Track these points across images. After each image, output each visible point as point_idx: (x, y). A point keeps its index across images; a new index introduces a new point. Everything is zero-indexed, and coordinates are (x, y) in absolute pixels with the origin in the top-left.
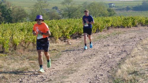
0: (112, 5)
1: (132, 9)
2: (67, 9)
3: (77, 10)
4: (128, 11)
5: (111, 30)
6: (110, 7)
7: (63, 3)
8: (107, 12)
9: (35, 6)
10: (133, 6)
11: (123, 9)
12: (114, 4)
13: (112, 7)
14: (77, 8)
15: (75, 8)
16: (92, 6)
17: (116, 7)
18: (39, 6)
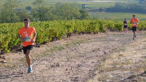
0: (86, 6)
1: (105, 11)
2: (38, 9)
3: (48, 10)
4: (101, 12)
5: (73, 36)
6: (84, 8)
7: (34, 3)
8: (78, 13)
9: (5, 5)
10: (106, 8)
11: (96, 10)
12: (87, 5)
13: (85, 8)
14: (49, 9)
15: (46, 9)
16: (64, 6)
17: (89, 8)
18: (9, 6)
